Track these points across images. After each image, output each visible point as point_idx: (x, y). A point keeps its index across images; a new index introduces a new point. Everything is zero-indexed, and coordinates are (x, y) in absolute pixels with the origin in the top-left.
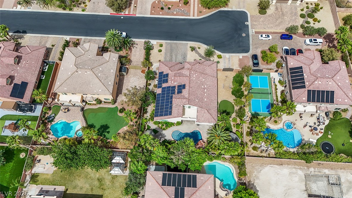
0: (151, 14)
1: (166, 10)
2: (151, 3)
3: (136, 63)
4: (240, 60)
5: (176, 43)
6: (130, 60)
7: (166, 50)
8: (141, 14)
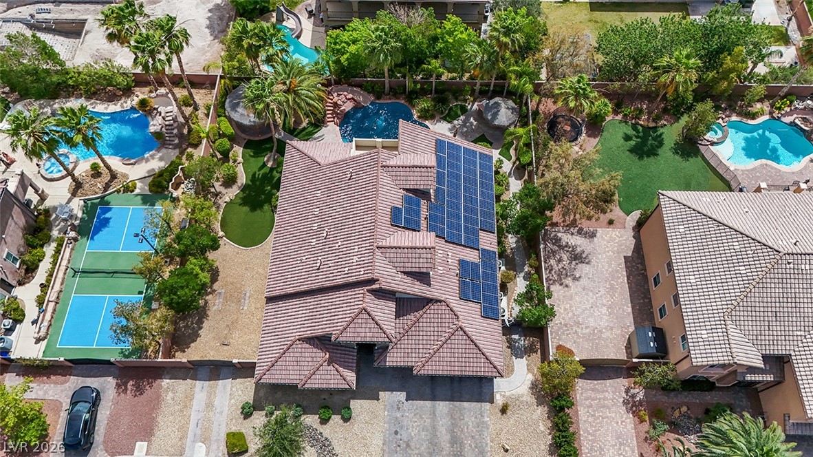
3: (605, 399)
4: (148, 433)
6: (634, 412)
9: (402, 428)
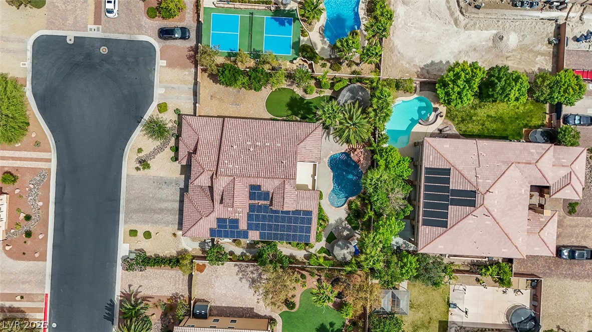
0: (43, 258)
1: (31, 225)
2: (10, 261)
3: (179, 284)
4: (170, 65)
5: (128, 201)
6: (172, 297)
7: (145, 222)
8: (42, 283)
9: (168, 186)
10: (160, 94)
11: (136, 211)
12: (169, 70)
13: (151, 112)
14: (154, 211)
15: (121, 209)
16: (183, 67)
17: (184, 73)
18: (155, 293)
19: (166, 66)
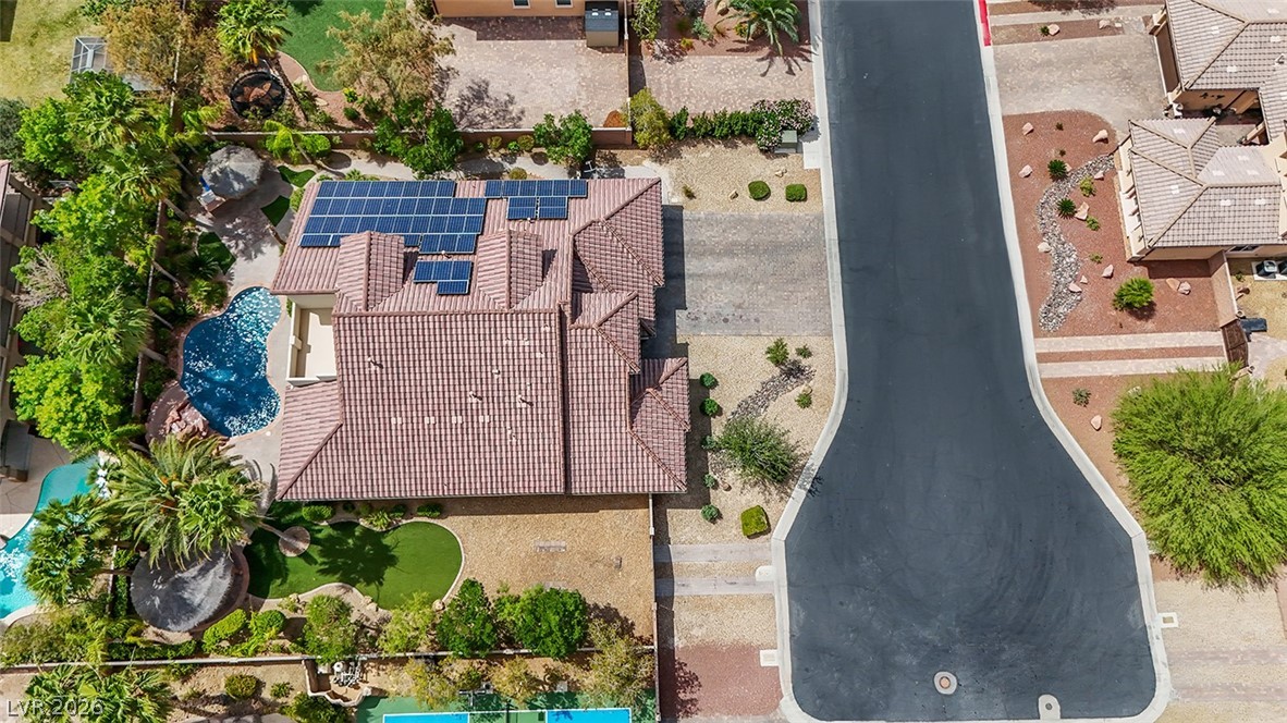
1: (1054, 193)
4: (745, 654)
6: (682, 54)
9: (719, 314)
10: (768, 562)
11: (798, 246)
12: (750, 636)
13: (787, 510)
14: (750, 249)
15: (835, 250)
16: (706, 650)
17: (704, 630)
18: (725, 60)
19: (759, 648)
